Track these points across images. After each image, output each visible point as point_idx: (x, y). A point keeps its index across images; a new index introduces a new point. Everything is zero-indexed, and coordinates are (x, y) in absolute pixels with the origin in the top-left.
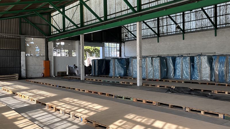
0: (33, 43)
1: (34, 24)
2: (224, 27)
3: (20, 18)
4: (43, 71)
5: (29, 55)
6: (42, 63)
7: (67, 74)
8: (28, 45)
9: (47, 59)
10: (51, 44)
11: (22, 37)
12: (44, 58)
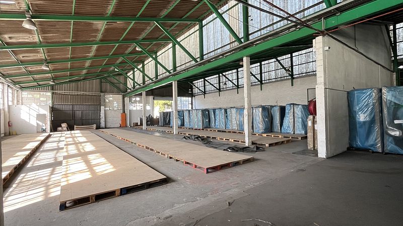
0: (111, 99)
1: (112, 84)
2: (268, 83)
3: (101, 79)
4: (120, 122)
5: (108, 109)
6: (120, 115)
7: (139, 124)
8: (107, 101)
9: (124, 112)
10: (127, 99)
11: (102, 94)
12: (122, 111)
